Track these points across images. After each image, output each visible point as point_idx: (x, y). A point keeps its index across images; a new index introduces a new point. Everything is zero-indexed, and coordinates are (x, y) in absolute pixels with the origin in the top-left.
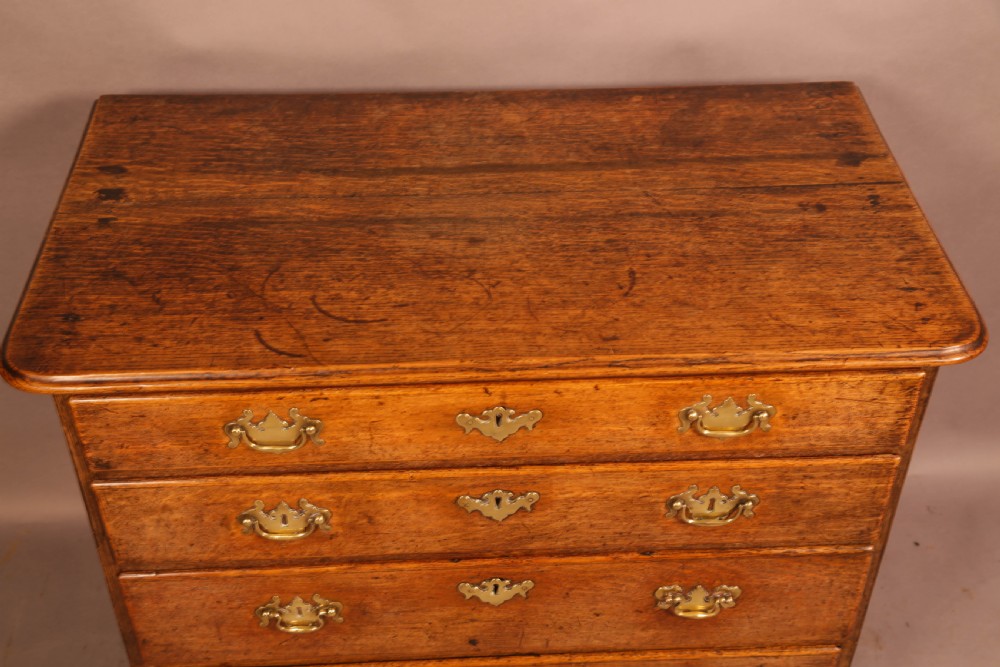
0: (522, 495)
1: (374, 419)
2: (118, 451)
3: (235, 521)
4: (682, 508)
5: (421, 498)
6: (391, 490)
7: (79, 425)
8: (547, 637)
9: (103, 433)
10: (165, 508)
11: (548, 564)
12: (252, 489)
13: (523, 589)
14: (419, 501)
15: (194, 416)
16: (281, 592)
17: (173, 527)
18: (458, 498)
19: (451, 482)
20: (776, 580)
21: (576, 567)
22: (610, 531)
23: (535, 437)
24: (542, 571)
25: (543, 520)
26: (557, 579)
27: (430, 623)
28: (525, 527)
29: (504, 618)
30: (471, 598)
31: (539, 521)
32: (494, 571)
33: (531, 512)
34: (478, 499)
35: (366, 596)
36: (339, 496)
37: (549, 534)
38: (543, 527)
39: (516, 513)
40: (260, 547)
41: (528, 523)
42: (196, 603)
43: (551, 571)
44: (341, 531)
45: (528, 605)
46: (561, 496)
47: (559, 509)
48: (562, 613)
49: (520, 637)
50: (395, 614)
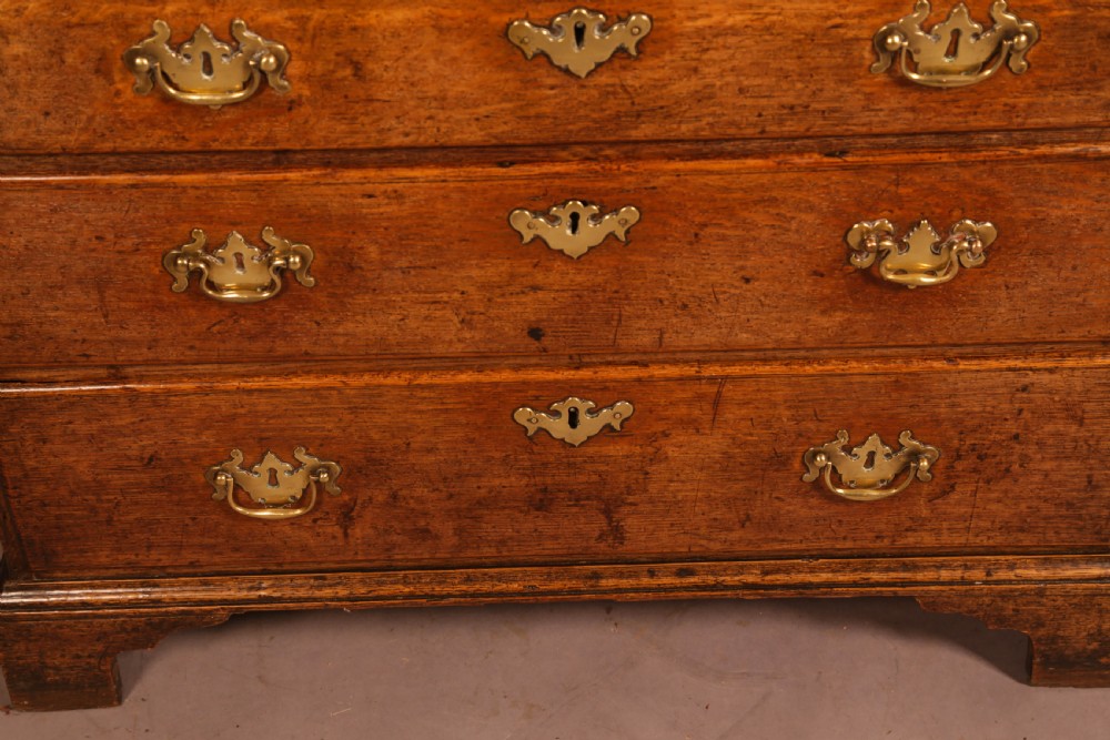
0: (620, 20)
3: (120, 63)
4: (901, 48)
5: (445, 23)
8: (659, 324)
11: (665, 173)
13: (623, 222)
14: (440, 30)
16: (208, 220)
17: (11, 72)
18: (509, 25)
20: (1061, 209)
21: (713, 180)
22: (774, 102)
24: (654, 188)
25: (657, 76)
26: (679, 204)
27: (463, 293)
28: (626, 91)
29: (589, 284)
30: (533, 240)
31: (650, 79)
32: (571, 185)
33: (637, 59)
34: (545, 27)
35: (354, 233)
36: (303, 17)
37: (667, 106)
38: (657, 93)
39: (610, 60)
40: (169, 122)
41: (630, 82)
42: (60, 239)
43: (669, 187)
44: (306, 92)
45: (629, 257)
46: (690, 24)
47: (685, 53)
48: (687, 276)
49: (615, 323)
50: (403, 272)
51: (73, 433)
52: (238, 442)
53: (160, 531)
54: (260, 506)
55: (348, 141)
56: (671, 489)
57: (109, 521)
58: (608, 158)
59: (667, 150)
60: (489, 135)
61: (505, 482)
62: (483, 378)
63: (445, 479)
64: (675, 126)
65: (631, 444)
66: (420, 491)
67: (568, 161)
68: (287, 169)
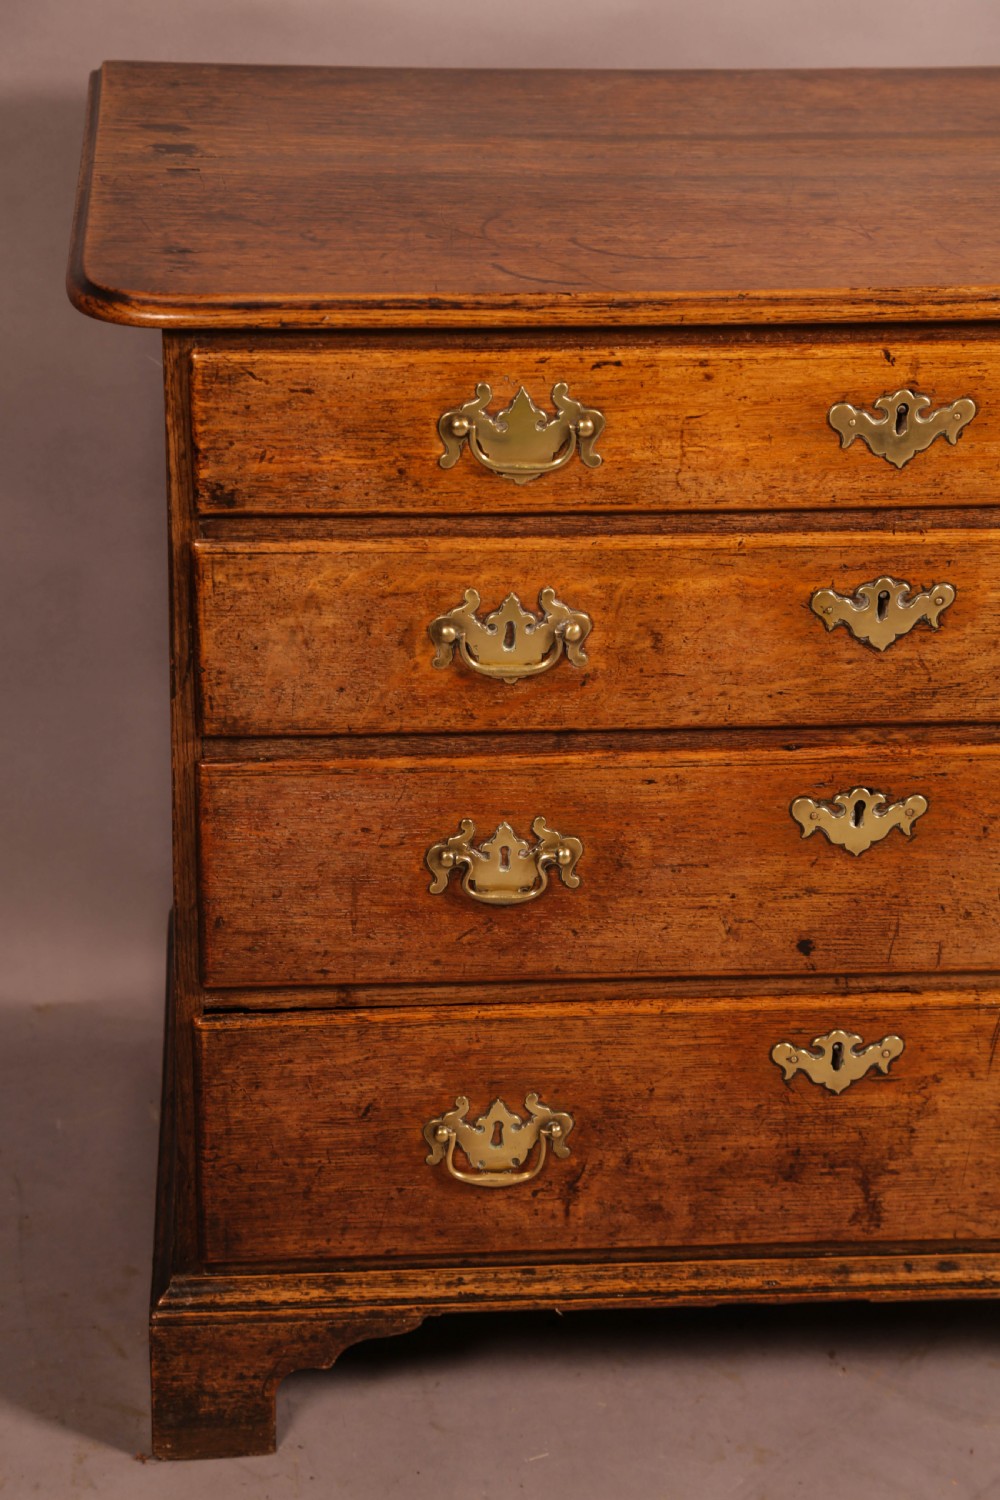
0: (925, 590)
1: (693, 413)
2: (254, 467)
3: (424, 635)
5: (751, 592)
6: (701, 572)
7: (199, 404)
8: (938, 936)
9: (235, 426)
10: (312, 602)
11: (956, 757)
12: (464, 562)
13: (910, 813)
14: (745, 599)
15: (395, 394)
16: (479, 809)
17: (316, 645)
18: (813, 594)
19: (805, 557)
23: (960, 460)
24: (944, 774)
25: (955, 651)
26: (969, 793)
27: (733, 896)
28: (923, 666)
29: (868, 886)
30: (813, 834)
31: (949, 653)
32: (860, 770)
33: (938, 631)
34: (848, 597)
35: (628, 824)
36: (611, 585)
37: (964, 684)
38: (955, 668)
39: (910, 632)
40: (461, 697)
41: (929, 657)
42: (325, 830)
43: (960, 773)
44: (602, 666)
45: (912, 855)
46: (993, 595)
47: (986, 625)
48: (973, 878)
49: (891, 934)
50: (673, 871)
51: (291, 1075)
52: (465, 1088)
53: (360, 1206)
54: (477, 1172)
55: (636, 719)
56: (938, 1152)
57: (307, 1193)
58: (896, 742)
59: (957, 735)
60: (780, 713)
61: (754, 1142)
62: (743, 1005)
63: (687, 1137)
64: (970, 705)
65: (898, 1091)
66: (658, 1153)
67: (855, 745)
68: (567, 752)
